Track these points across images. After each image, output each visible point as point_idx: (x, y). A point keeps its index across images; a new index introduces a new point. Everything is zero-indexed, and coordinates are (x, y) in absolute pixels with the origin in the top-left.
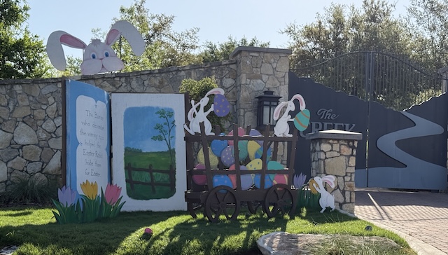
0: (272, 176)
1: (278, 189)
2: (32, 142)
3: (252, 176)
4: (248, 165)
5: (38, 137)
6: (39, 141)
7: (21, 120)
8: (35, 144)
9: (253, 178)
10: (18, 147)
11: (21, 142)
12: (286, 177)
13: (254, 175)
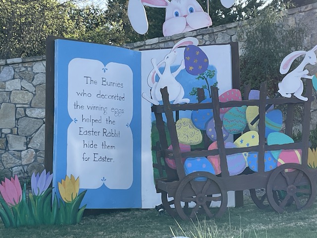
0: (275, 154)
1: (286, 170)
3: (245, 156)
4: (238, 141)
9: (246, 158)
12: (298, 153)
13: (247, 153)
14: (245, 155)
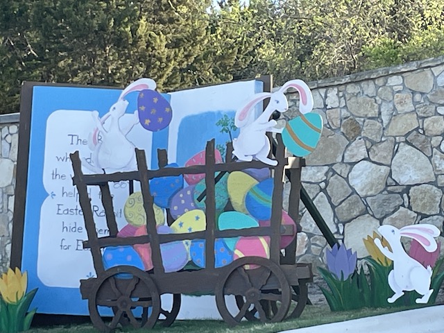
0: (230, 243)
2: (425, 179)
4: (175, 224)
5: (435, 168)
6: (436, 176)
7: (403, 139)
8: (429, 183)
9: (187, 248)
10: (399, 189)
11: (404, 180)
13: (189, 242)
14: (187, 243)
